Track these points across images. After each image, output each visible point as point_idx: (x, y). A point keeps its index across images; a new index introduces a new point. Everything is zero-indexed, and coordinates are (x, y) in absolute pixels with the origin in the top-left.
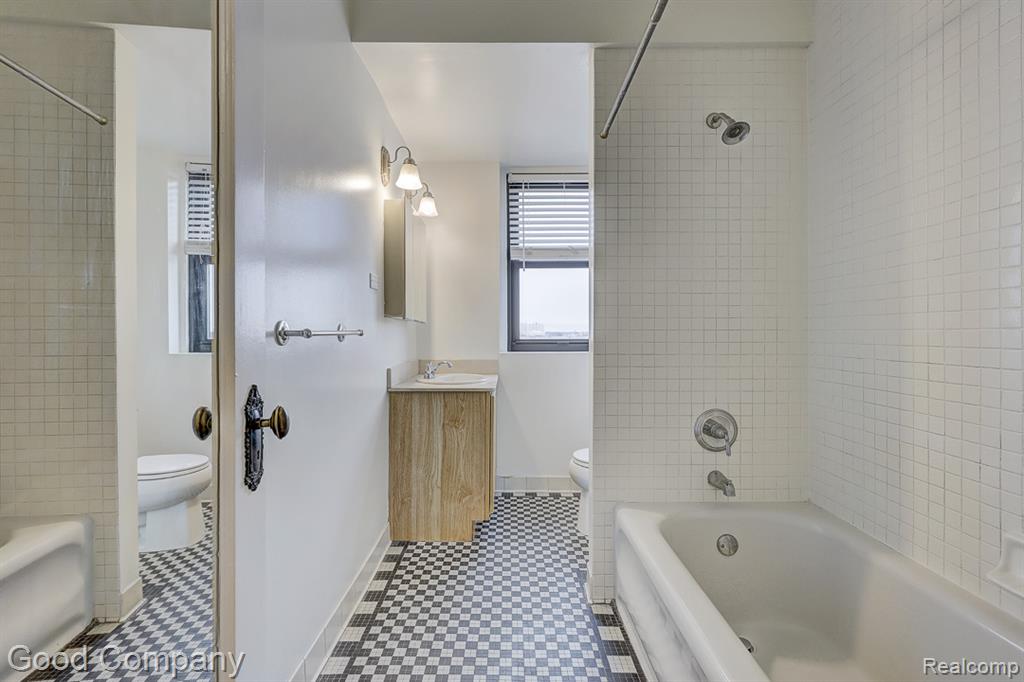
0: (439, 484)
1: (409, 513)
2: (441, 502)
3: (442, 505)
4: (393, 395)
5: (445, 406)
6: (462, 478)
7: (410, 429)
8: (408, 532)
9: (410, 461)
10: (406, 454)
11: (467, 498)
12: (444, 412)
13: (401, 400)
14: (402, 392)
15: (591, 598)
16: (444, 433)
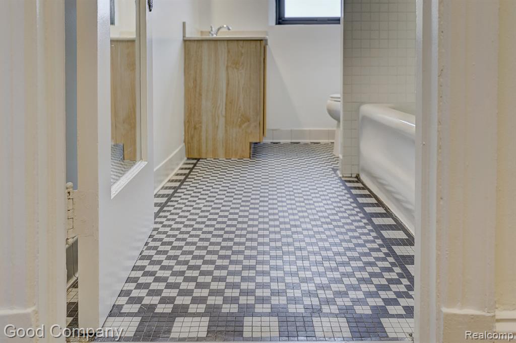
0: (224, 113)
1: (200, 136)
2: (226, 127)
3: (226, 131)
4: (187, 42)
5: (229, 52)
6: (242, 108)
7: (201, 70)
8: (199, 151)
9: (200, 95)
10: (198, 90)
11: (246, 124)
12: (228, 56)
13: (194, 46)
14: (195, 40)
15: (341, 174)
16: (228, 74)
